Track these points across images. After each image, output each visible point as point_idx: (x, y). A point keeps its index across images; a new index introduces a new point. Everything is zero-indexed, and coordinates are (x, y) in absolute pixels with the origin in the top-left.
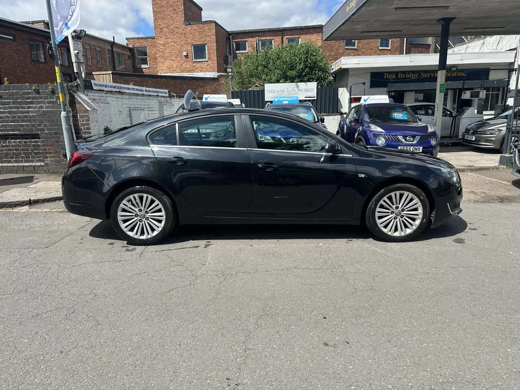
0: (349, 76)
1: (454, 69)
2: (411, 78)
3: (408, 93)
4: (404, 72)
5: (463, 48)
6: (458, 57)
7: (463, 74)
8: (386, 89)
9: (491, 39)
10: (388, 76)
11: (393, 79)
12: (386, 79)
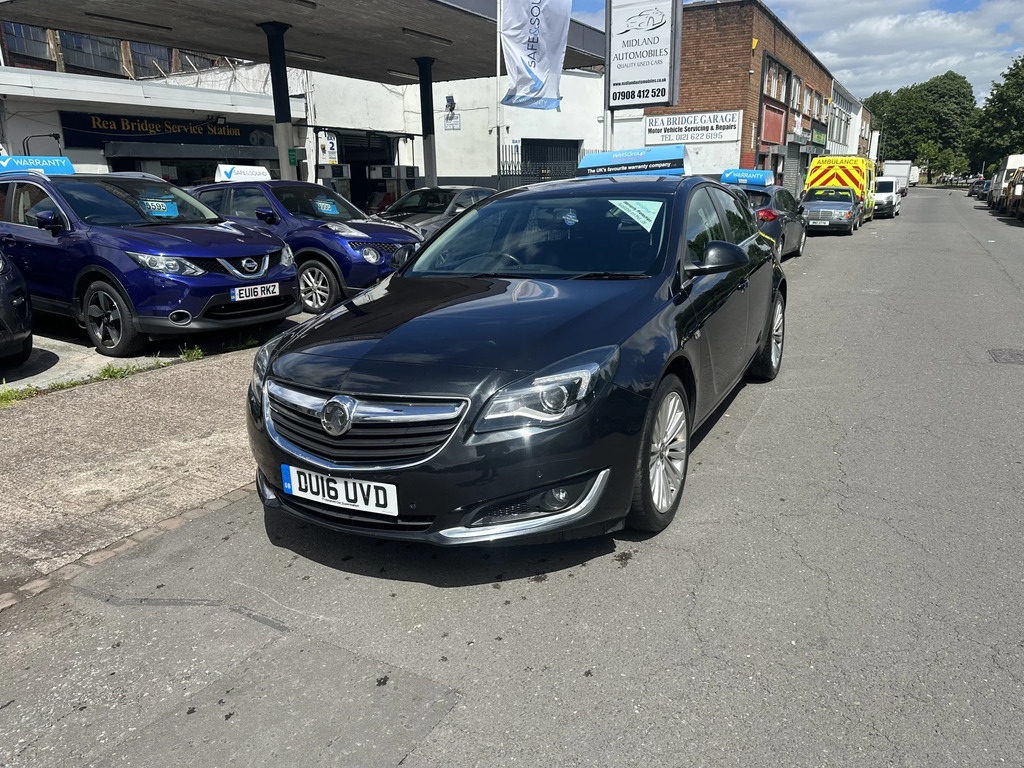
1: (221, 121)
2: (148, 132)
3: (148, 164)
4: (132, 119)
5: (189, 81)
6: (227, 99)
7: (236, 132)
8: (102, 152)
9: (250, 71)
10: (101, 123)
11: (113, 131)
12: (98, 129)
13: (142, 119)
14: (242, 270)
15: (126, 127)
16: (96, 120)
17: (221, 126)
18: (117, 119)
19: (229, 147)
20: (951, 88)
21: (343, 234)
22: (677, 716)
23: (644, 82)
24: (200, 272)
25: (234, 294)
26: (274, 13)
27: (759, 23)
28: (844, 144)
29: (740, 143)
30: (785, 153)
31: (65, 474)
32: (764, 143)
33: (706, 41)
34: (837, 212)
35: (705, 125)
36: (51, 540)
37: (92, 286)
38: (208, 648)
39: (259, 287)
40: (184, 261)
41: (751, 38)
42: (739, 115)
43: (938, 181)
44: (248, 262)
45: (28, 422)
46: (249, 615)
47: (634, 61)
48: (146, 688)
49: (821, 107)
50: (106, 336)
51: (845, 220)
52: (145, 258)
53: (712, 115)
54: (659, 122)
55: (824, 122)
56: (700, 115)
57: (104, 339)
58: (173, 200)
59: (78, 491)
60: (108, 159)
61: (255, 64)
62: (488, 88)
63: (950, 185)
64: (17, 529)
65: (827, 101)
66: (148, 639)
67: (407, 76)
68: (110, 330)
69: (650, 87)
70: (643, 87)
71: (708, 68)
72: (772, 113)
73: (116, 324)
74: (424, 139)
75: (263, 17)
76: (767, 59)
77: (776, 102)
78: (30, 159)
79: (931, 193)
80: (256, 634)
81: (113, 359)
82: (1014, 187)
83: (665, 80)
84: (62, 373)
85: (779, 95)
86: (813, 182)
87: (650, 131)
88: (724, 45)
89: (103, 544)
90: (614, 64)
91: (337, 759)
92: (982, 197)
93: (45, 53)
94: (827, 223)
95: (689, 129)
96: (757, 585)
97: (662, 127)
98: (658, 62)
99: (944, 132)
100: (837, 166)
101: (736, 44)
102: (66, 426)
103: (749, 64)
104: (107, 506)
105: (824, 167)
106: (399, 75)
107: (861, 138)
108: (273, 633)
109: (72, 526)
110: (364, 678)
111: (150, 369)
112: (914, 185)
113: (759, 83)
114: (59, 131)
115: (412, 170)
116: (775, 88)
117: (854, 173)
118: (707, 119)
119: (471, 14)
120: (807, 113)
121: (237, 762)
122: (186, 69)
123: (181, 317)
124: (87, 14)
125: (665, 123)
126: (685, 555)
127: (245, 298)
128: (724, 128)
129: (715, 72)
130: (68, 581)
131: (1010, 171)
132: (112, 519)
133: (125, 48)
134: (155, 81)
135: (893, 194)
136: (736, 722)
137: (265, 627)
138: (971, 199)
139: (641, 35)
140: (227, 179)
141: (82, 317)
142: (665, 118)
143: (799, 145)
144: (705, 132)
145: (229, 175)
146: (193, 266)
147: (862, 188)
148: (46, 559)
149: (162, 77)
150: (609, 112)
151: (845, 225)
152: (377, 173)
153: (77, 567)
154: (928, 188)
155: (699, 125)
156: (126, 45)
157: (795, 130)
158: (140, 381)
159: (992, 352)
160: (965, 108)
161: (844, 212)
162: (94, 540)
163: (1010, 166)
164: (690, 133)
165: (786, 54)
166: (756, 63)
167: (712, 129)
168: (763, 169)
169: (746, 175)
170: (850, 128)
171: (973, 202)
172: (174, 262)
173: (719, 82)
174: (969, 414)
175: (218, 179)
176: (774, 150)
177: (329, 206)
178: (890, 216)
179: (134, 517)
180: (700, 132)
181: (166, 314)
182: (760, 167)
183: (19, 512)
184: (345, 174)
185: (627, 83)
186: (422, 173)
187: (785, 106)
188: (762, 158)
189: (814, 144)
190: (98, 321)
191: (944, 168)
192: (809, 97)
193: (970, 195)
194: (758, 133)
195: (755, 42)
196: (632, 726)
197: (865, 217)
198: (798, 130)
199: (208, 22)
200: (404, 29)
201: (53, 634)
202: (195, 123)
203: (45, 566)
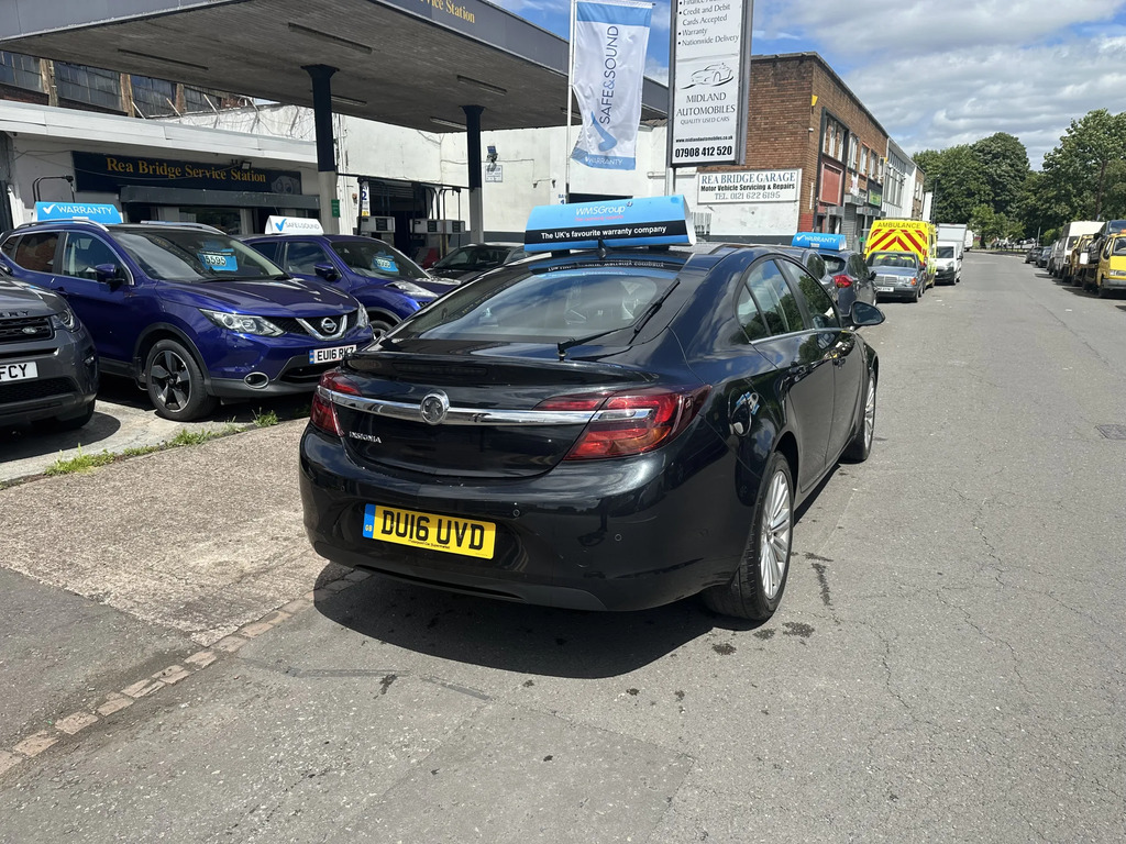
0: (16, 155)
1: (246, 166)
2: (167, 176)
3: (166, 210)
4: (151, 162)
5: (206, 121)
6: (254, 143)
7: (262, 178)
8: (117, 197)
9: (275, 113)
10: (117, 166)
11: (130, 174)
12: (113, 172)
13: (161, 162)
14: (322, 331)
15: (144, 170)
16: (112, 162)
17: (246, 171)
18: (134, 161)
19: (254, 195)
20: (1004, 150)
21: (411, 293)
22: (910, 776)
23: (710, 139)
24: (279, 332)
25: (313, 356)
26: (324, 56)
27: (819, 79)
28: (899, 206)
29: (798, 203)
30: (843, 215)
31: (183, 544)
32: (822, 204)
33: (763, 97)
34: (902, 278)
35: (762, 184)
36: (200, 612)
37: (158, 345)
38: (415, 717)
39: (337, 349)
40: (262, 320)
41: (810, 94)
42: (797, 174)
43: (993, 246)
44: (327, 322)
45: (117, 491)
46: (443, 685)
47: (699, 116)
48: (367, 756)
49: (876, 167)
50: (171, 399)
51: (909, 287)
52: (221, 317)
53: (769, 173)
54: (713, 179)
55: (879, 182)
56: (756, 173)
57: (167, 402)
58: (233, 254)
59: (205, 562)
60: (123, 204)
61: (282, 105)
62: (534, 140)
63: (1004, 251)
64: (157, 601)
65: (882, 161)
66: (349, 708)
67: (450, 124)
68: (175, 392)
69: (715, 144)
70: (708, 144)
71: (766, 124)
72: (830, 172)
73: (184, 386)
74: (471, 192)
75: (308, 59)
76: (826, 117)
77: (834, 161)
78: (75, 206)
79: (985, 258)
80: (459, 702)
81: (179, 423)
82: (1079, 255)
83: (731, 138)
84: (130, 438)
85: (836, 154)
86: (873, 246)
87: (703, 188)
88: (783, 101)
89: (256, 616)
90: (678, 119)
91: (594, 818)
92: (1042, 265)
93: (37, 85)
94: (892, 290)
95: (744, 188)
96: (944, 655)
97: (716, 185)
98: (724, 119)
99: (997, 195)
100: (898, 230)
101: (795, 100)
102: (160, 494)
103: (808, 122)
104: (242, 577)
105: (885, 230)
106: (442, 122)
107: (915, 199)
108: (475, 702)
109: (215, 598)
110: (588, 743)
111: (225, 435)
112: (968, 250)
113: (817, 143)
114: (71, 173)
115: (457, 225)
116: (833, 147)
117: (916, 237)
118: (764, 177)
119: (533, 64)
120: (863, 173)
121: (496, 823)
122: (203, 109)
123: (256, 380)
124: (119, 50)
125: (720, 180)
126: (863, 627)
127: (324, 361)
128: (782, 187)
129: (772, 129)
130: (233, 653)
131: (1072, 239)
132: (254, 591)
133: (125, 82)
134: (167, 121)
135: (954, 259)
136: (969, 781)
137: (465, 696)
138: (1029, 266)
139: (707, 90)
140: (278, 232)
141: (142, 377)
142: (719, 175)
143: (856, 206)
144: (761, 191)
145: (280, 228)
146: (272, 326)
147: (925, 253)
148: (202, 631)
149: (175, 115)
150: (671, 169)
151: (910, 292)
152: (422, 228)
153: (237, 639)
154: (983, 253)
155: (756, 183)
156: (125, 79)
157: (852, 191)
158: (219, 447)
159: (1099, 428)
160: (1019, 171)
161: (909, 278)
162: (244, 612)
163: (1072, 233)
164: (745, 192)
165: (844, 112)
166: (815, 120)
167: (769, 188)
168: (821, 232)
169: (818, 239)
170: (904, 189)
171: (1033, 270)
172: (252, 321)
173: (776, 139)
174: (1096, 490)
175: (268, 231)
176: (832, 211)
177: (389, 263)
178: (951, 283)
179: (277, 589)
180: (756, 191)
181: (241, 376)
182: (818, 229)
183: (152, 584)
184: (389, 228)
185: (691, 140)
186: (468, 228)
187: (843, 165)
188: (821, 219)
189: (870, 205)
190: (162, 383)
191: (997, 233)
192: (865, 157)
193: (1028, 262)
194: (817, 194)
195: (815, 99)
196: (870, 785)
197: (927, 284)
198: (855, 191)
199: (249, 63)
200: (459, 77)
201: (244, 705)
202: (218, 167)
203: (203, 639)
